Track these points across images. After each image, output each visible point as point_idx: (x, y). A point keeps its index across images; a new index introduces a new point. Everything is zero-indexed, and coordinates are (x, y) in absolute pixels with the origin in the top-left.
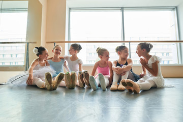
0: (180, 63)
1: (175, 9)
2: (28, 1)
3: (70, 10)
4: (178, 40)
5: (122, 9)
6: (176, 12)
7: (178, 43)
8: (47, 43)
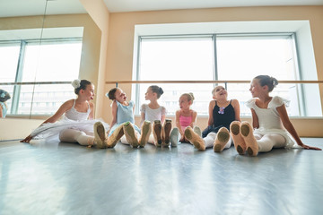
0: (303, 115)
1: (293, 37)
2: (83, 28)
3: (140, 38)
4: (299, 80)
5: (214, 36)
6: (294, 40)
7: (299, 85)
8: (107, 83)
